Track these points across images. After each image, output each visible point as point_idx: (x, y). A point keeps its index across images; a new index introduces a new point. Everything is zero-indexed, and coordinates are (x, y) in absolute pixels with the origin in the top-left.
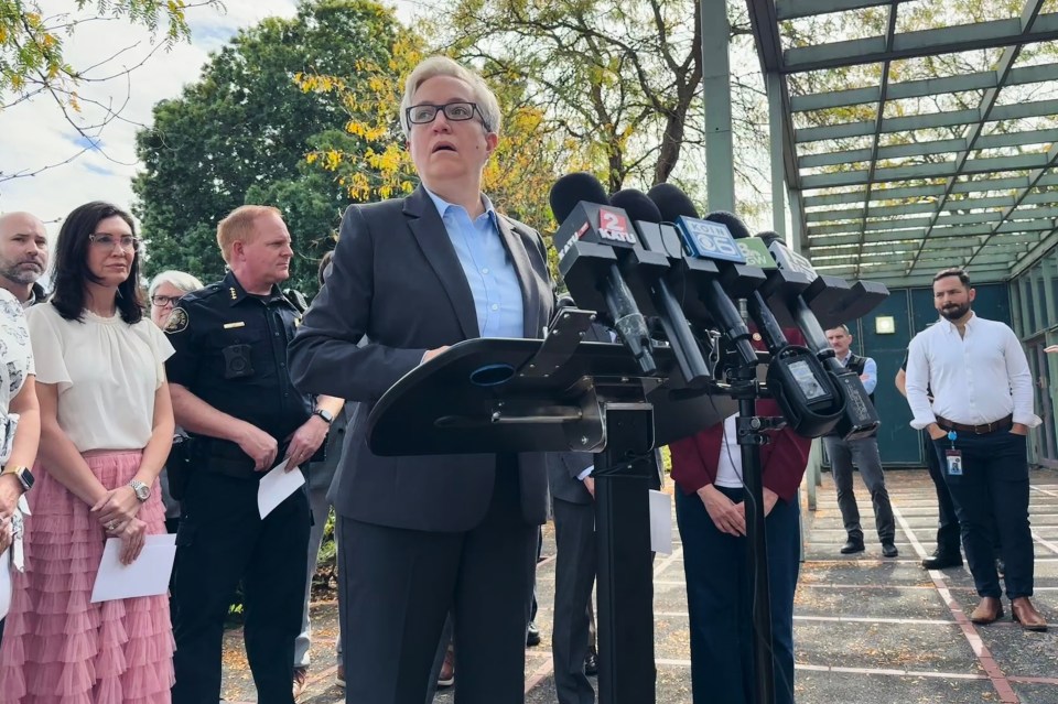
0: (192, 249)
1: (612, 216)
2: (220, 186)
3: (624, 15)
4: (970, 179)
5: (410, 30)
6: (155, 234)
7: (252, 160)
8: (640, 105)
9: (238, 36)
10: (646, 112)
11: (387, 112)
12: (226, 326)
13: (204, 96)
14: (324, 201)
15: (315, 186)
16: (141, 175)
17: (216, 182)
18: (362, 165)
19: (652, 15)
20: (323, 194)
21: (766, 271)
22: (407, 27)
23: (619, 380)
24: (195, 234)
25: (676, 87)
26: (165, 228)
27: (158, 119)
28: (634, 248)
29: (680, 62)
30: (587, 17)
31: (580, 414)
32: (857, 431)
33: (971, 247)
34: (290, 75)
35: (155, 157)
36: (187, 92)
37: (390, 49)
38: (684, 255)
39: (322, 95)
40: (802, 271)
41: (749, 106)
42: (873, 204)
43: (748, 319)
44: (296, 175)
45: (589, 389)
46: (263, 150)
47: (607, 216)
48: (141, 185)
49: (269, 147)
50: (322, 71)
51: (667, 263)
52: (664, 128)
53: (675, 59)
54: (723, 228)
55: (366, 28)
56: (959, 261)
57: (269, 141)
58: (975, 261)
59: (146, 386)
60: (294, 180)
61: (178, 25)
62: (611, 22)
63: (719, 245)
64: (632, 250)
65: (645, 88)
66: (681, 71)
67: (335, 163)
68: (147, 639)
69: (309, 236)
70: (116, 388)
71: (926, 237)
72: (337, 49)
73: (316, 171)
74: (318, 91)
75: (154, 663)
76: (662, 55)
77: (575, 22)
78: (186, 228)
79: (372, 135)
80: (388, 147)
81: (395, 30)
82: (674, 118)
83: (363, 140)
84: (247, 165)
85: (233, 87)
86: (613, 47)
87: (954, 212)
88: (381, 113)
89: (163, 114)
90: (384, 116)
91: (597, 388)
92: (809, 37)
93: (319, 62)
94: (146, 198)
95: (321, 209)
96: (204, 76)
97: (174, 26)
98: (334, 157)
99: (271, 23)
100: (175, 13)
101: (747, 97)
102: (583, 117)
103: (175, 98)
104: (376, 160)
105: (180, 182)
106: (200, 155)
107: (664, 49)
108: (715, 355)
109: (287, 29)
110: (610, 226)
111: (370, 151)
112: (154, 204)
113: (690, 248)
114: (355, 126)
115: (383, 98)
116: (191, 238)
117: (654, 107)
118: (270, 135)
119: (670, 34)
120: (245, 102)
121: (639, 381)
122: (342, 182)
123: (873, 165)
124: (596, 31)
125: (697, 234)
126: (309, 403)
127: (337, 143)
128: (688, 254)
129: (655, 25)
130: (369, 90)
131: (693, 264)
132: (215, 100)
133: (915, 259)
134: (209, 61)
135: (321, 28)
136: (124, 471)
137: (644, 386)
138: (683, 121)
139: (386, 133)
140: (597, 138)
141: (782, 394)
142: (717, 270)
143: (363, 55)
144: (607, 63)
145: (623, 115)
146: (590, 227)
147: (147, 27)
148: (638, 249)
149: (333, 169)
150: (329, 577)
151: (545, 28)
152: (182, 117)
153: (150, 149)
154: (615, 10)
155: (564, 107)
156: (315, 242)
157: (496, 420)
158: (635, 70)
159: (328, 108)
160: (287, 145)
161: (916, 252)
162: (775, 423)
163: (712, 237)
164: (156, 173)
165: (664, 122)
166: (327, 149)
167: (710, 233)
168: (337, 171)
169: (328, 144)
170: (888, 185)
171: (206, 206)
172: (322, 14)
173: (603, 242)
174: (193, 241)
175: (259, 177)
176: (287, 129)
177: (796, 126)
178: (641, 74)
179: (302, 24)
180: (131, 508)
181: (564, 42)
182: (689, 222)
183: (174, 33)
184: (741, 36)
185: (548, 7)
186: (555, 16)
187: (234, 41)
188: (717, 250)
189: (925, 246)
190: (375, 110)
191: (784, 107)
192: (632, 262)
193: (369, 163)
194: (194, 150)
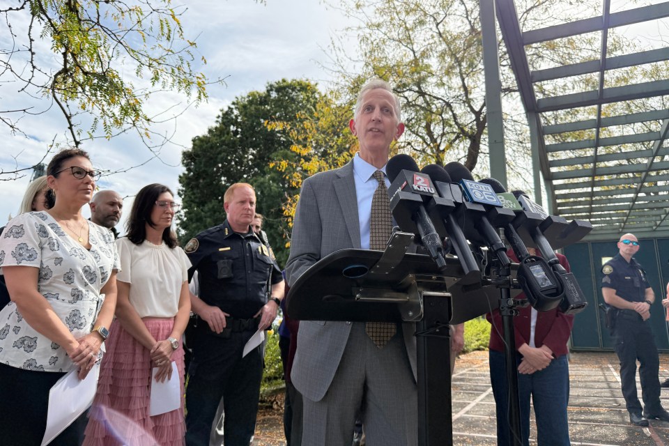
0: (209, 214)
1: (421, 178)
2: (225, 181)
3: (444, 84)
4: (658, 174)
5: (325, 96)
6: (190, 206)
7: (241, 167)
8: (454, 133)
9: (235, 100)
10: (458, 137)
11: (312, 140)
12: (221, 250)
13: (218, 133)
14: (278, 188)
15: (273, 180)
16: (184, 174)
17: (223, 178)
18: (299, 169)
19: (460, 83)
20: (278, 184)
21: (516, 212)
22: (323, 95)
23: (431, 278)
24: (210, 206)
25: (475, 122)
26: (195, 202)
27: (194, 145)
28: (434, 195)
29: (477, 109)
30: (423, 86)
31: (408, 298)
32: (573, 308)
33: (660, 215)
34: (262, 120)
35: (191, 165)
36: (210, 131)
37: (314, 107)
38: (464, 201)
39: (279, 132)
40: (538, 213)
41: (519, 132)
42: (596, 189)
43: (505, 240)
44: (264, 174)
45: (413, 283)
46: (248, 161)
47: (418, 178)
48: (184, 179)
49: (251, 160)
50: (279, 119)
51: (454, 205)
52: (468, 146)
53: (474, 107)
54: (489, 187)
55: (302, 96)
56: (653, 223)
57: (251, 157)
58: (663, 224)
59: (177, 282)
60: (263, 177)
61: (202, 94)
62: (436, 88)
63: (486, 196)
64: (432, 197)
65: (457, 123)
66: (478, 114)
67: (284, 168)
68: (168, 427)
69: (270, 207)
70: (161, 283)
71: (631, 208)
72: (286, 108)
73: (274, 172)
74: (276, 130)
75: (171, 442)
76: (467, 105)
77: (417, 89)
78: (206, 203)
79: (304, 152)
80: (313, 159)
81: (317, 96)
82: (474, 140)
83: (299, 155)
84: (239, 170)
85: (232, 128)
86: (438, 101)
87: (648, 194)
88: (309, 140)
89: (197, 142)
90: (311, 142)
91: (418, 282)
92: (554, 93)
93: (278, 114)
94: (186, 187)
95: (275, 192)
96: (217, 121)
97: (200, 94)
98: (284, 164)
99: (252, 94)
100: (200, 87)
101: (518, 128)
102: (420, 140)
103: (204, 134)
104: (306, 165)
105: (204, 179)
106: (215, 165)
107: (468, 101)
108: (485, 261)
109: (261, 97)
110: (419, 183)
111: (303, 160)
112: (190, 190)
113: (468, 197)
114: (296, 148)
115: (310, 132)
116: (209, 208)
117: (462, 133)
118: (251, 153)
119: (471, 93)
120: (238, 136)
121: (443, 279)
122: (287, 178)
123: (595, 165)
124: (428, 93)
125: (472, 189)
126: (263, 295)
127: (285, 157)
128: (467, 201)
129: (462, 89)
130: (303, 129)
131: (469, 206)
132: (224, 135)
133: (625, 222)
134: (221, 114)
135: (278, 97)
136: (163, 330)
137: (446, 282)
138: (479, 141)
139: (312, 151)
140: (429, 151)
141: (526, 285)
142: (484, 210)
143: (300, 110)
144: (434, 110)
145: (444, 139)
146: (407, 184)
147: (186, 94)
148: (436, 196)
149: (283, 171)
150: (273, 402)
151: (399, 92)
152: (207, 144)
153: (189, 161)
154: (439, 82)
155: (410, 135)
156: (272, 210)
157: (358, 299)
158: (451, 113)
159: (282, 139)
160: (260, 159)
161: (625, 218)
162: (523, 303)
163: (482, 191)
164: (192, 173)
165: (468, 143)
166: (280, 160)
167: (481, 189)
168: (285, 172)
169: (280, 158)
170: (605, 178)
171: (216, 191)
172: (280, 89)
173: (415, 192)
174: (210, 210)
175: (245, 176)
176: (260, 150)
177: (547, 143)
178: (455, 116)
179: (269, 95)
180: (169, 353)
181: (410, 100)
182: (468, 183)
183: (200, 98)
184: (513, 93)
185: (401, 81)
186: (405, 85)
187: (233, 103)
188: (485, 198)
189: (631, 214)
190: (305, 139)
191: (539, 132)
192: (432, 204)
193: (302, 168)
194: (212, 161)
